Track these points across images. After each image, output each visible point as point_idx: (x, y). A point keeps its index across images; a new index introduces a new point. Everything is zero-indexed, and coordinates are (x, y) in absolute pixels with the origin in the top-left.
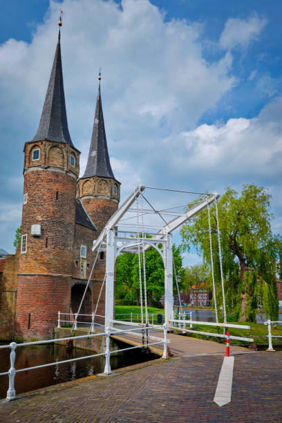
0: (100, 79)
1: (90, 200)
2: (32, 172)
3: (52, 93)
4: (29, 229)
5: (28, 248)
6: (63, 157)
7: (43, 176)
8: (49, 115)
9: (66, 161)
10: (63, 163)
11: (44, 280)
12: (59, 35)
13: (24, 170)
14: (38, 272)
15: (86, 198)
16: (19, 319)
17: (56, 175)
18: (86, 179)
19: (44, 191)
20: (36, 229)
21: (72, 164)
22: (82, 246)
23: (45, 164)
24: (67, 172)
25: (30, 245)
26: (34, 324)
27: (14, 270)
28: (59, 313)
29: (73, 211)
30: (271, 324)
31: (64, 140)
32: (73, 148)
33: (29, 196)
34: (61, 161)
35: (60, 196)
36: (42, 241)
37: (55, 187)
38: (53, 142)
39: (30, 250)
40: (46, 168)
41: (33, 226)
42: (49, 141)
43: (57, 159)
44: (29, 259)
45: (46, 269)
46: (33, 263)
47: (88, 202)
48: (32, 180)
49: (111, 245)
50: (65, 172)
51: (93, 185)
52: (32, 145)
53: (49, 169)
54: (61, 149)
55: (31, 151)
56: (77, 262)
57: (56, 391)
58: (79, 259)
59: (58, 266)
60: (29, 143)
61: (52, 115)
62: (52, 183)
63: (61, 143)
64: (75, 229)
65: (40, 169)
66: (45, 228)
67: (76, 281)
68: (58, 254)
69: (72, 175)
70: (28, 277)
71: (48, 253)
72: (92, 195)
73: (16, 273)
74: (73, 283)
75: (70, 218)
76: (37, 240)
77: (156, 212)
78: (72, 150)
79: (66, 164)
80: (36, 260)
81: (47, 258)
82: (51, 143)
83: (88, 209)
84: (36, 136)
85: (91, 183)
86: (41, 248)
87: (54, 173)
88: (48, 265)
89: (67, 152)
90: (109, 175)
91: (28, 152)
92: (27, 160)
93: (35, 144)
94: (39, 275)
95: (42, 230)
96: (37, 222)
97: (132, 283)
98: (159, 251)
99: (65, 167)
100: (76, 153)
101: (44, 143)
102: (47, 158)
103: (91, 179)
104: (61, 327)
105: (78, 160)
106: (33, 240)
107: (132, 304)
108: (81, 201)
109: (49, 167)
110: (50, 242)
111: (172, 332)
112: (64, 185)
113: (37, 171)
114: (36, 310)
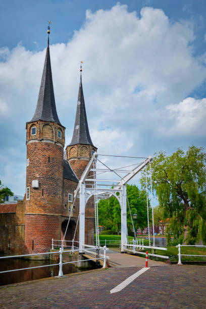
0: (81, 71)
1: (75, 161)
2: (32, 144)
3: (44, 85)
4: (31, 183)
5: (31, 196)
6: (53, 132)
7: (39, 146)
8: (42, 102)
9: (54, 135)
10: (53, 136)
11: (42, 218)
12: (48, 41)
13: (27, 142)
14: (37, 212)
15: (72, 160)
16: (27, 244)
17: (48, 145)
18: (71, 146)
19: (40, 156)
20: (35, 183)
21: (59, 136)
22: (69, 194)
23: (40, 137)
24: (55, 142)
25: (32, 194)
26: (36, 247)
27: (23, 212)
28: (53, 240)
29: (61, 170)
30: (181, 247)
31: (53, 120)
32: (60, 125)
33: (30, 160)
34: (51, 135)
35: (51, 160)
36: (39, 191)
37: (47, 153)
38: (45, 121)
39: (32, 198)
40: (41, 141)
41: (33, 181)
42: (42, 121)
43: (48, 134)
44: (31, 204)
45: (42, 210)
46: (34, 206)
47: (73, 162)
48: (31, 149)
49: (83, 194)
50: (54, 143)
51: (76, 150)
52: (31, 124)
53: (42, 141)
54: (51, 126)
55: (30, 128)
56: (66, 205)
57: (23, 285)
58: (67, 203)
59: (51, 208)
60: (29, 123)
61: (44, 101)
62: (45, 151)
63: (51, 122)
64: (63, 182)
65: (37, 141)
66: (41, 182)
67: (65, 218)
68: (51, 200)
69: (59, 145)
70: (31, 216)
71: (44, 199)
72: (76, 158)
73: (24, 213)
74: (63, 219)
75: (59, 175)
76: (36, 191)
77: (112, 171)
78: (59, 126)
79: (54, 137)
80: (36, 204)
81: (43, 203)
82: (43, 123)
83: (73, 168)
84: (34, 117)
85: (75, 149)
86: (39, 197)
87: (46, 144)
88: (44, 207)
89: (55, 128)
90: (88, 143)
91: (28, 129)
92: (28, 135)
93: (32, 123)
94: (38, 214)
95: (39, 184)
96: (36, 178)
97: (113, 218)
98: (117, 197)
99: (54, 139)
100: (62, 128)
101: (39, 122)
102: (41, 133)
103: (76, 146)
104: (54, 249)
105: (63, 133)
106: (34, 191)
107: (114, 234)
108: (69, 162)
109: (43, 140)
110: (45, 192)
111: (126, 252)
112: (54, 152)
113: (35, 143)
114: (37, 238)
